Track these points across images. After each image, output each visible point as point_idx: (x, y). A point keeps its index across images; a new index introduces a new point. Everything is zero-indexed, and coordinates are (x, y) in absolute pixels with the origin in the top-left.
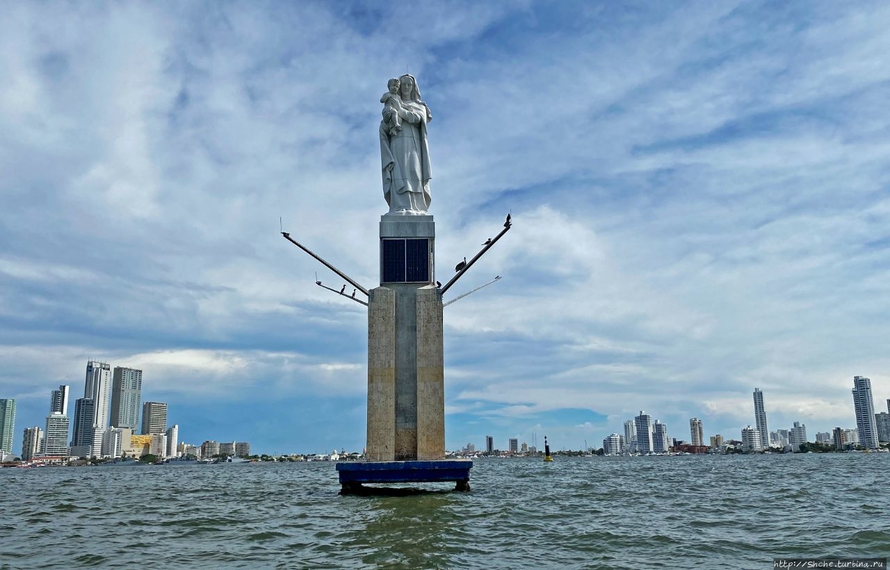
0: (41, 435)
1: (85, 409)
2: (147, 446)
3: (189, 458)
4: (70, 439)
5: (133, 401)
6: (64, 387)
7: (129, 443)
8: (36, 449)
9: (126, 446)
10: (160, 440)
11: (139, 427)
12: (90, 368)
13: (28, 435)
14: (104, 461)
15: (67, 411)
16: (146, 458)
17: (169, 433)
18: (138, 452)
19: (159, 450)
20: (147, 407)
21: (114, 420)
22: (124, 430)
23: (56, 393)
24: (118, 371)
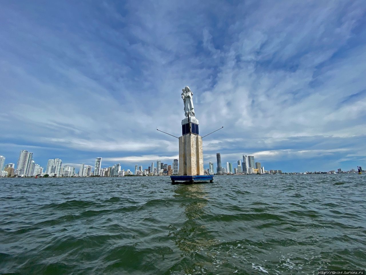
0: (237, 169)
1: (244, 164)
2: (258, 171)
3: (267, 174)
4: (242, 170)
5: (253, 162)
6: (239, 161)
7: (254, 171)
8: (237, 172)
9: (253, 171)
10: (260, 170)
11: (255, 167)
12: (243, 157)
13: (235, 169)
14: (249, 174)
15: (241, 165)
16: (258, 173)
17: (262, 169)
18: (256, 172)
19: (260, 172)
20: (256, 163)
21: (250, 166)
22: (252, 168)
23: (238, 162)
24: (249, 157)
